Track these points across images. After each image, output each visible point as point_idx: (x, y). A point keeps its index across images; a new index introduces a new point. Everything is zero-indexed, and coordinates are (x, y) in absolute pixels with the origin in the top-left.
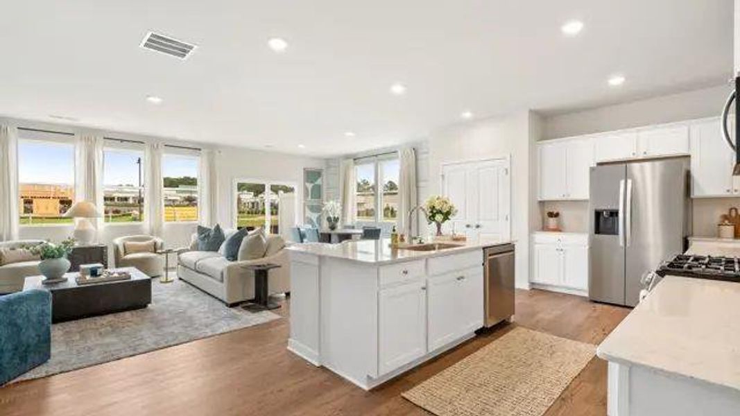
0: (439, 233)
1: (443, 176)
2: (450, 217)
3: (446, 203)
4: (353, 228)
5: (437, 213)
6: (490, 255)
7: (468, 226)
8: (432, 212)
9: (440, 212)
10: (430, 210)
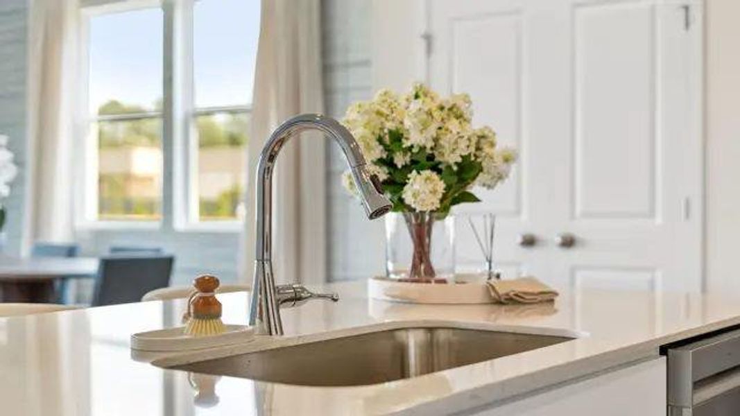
0: (422, 266)
1: (428, 38)
2: (475, 189)
3: (459, 117)
4: (71, 252)
5: (415, 164)
6: (698, 384)
7: (529, 242)
8: (388, 162)
9: (427, 161)
10: (378, 152)
